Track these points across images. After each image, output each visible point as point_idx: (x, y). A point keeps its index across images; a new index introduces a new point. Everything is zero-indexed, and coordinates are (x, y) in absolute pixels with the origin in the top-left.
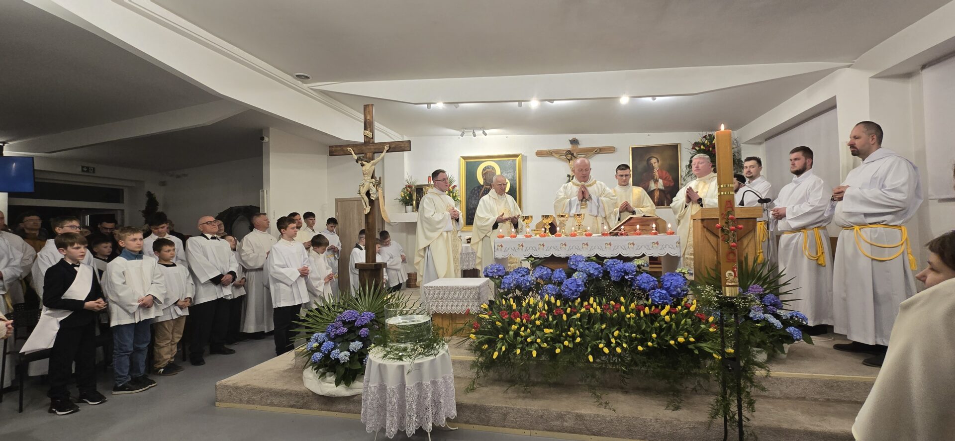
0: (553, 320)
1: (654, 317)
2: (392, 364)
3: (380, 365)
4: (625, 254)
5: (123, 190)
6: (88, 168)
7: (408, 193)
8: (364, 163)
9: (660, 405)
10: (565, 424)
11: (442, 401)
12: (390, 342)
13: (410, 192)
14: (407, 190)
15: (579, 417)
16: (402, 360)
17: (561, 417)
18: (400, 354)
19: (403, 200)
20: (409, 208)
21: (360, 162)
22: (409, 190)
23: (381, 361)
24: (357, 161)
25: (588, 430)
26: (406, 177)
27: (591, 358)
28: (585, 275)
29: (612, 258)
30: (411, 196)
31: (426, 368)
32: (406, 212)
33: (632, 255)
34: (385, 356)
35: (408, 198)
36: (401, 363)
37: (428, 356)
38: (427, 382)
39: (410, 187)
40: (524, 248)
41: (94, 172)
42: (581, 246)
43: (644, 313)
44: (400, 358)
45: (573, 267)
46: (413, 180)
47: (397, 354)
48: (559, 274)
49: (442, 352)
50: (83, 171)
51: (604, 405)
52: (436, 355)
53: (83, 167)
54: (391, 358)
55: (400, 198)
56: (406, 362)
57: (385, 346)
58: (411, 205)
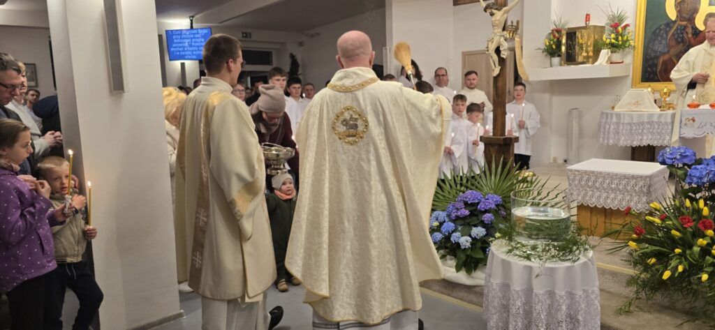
2: (518, 263)
3: (503, 261)
5: (271, 52)
6: (246, 33)
7: (555, 40)
8: (494, 11)
11: (580, 318)
12: (516, 236)
13: (558, 39)
14: (554, 36)
16: (530, 260)
18: (528, 252)
19: (548, 50)
20: (556, 60)
21: (489, 11)
22: (557, 35)
23: (504, 257)
24: (485, 11)
26: (554, 18)
30: (559, 44)
31: (560, 276)
32: (551, 66)
34: (510, 251)
35: (554, 47)
36: (528, 263)
37: (564, 260)
38: (561, 292)
39: (558, 31)
41: (251, 37)
44: (528, 258)
46: (563, 21)
47: (524, 252)
49: (583, 259)
50: (243, 37)
52: (575, 261)
53: (243, 33)
54: (517, 255)
55: (543, 47)
56: (535, 263)
57: (510, 239)
58: (559, 56)
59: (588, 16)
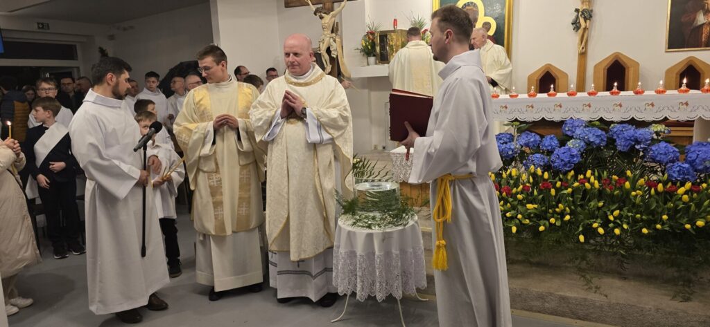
0: (539, 195)
1: (669, 195)
2: (361, 232)
3: (349, 232)
4: (640, 117)
5: (75, 46)
6: (42, 24)
7: (370, 41)
8: (323, 15)
9: (665, 295)
10: (547, 305)
11: (412, 271)
12: (359, 210)
13: (373, 40)
14: (369, 38)
15: (563, 299)
16: (371, 229)
17: (541, 297)
18: (369, 222)
19: (364, 50)
20: (372, 59)
21: (318, 14)
22: (371, 37)
23: (350, 228)
24: (315, 14)
25: (573, 313)
26: (368, 21)
27: (582, 238)
28: (583, 144)
29: (621, 122)
30: (373, 45)
31: (395, 236)
32: (368, 64)
33: (649, 118)
34: (354, 223)
35: (370, 47)
36: (370, 231)
37: (397, 226)
38: (395, 251)
39: (372, 33)
40: (508, 110)
41: (48, 29)
42: (581, 108)
43: (656, 190)
44: (369, 227)
45: (569, 133)
46: (375, 25)
47: (366, 223)
48: (550, 141)
49: (411, 223)
50: (39, 28)
51: (594, 289)
52: (405, 225)
53: (38, 24)
54: (360, 226)
55: (360, 47)
56: (376, 230)
57: (354, 214)
58: (374, 56)
59: (395, 21)
